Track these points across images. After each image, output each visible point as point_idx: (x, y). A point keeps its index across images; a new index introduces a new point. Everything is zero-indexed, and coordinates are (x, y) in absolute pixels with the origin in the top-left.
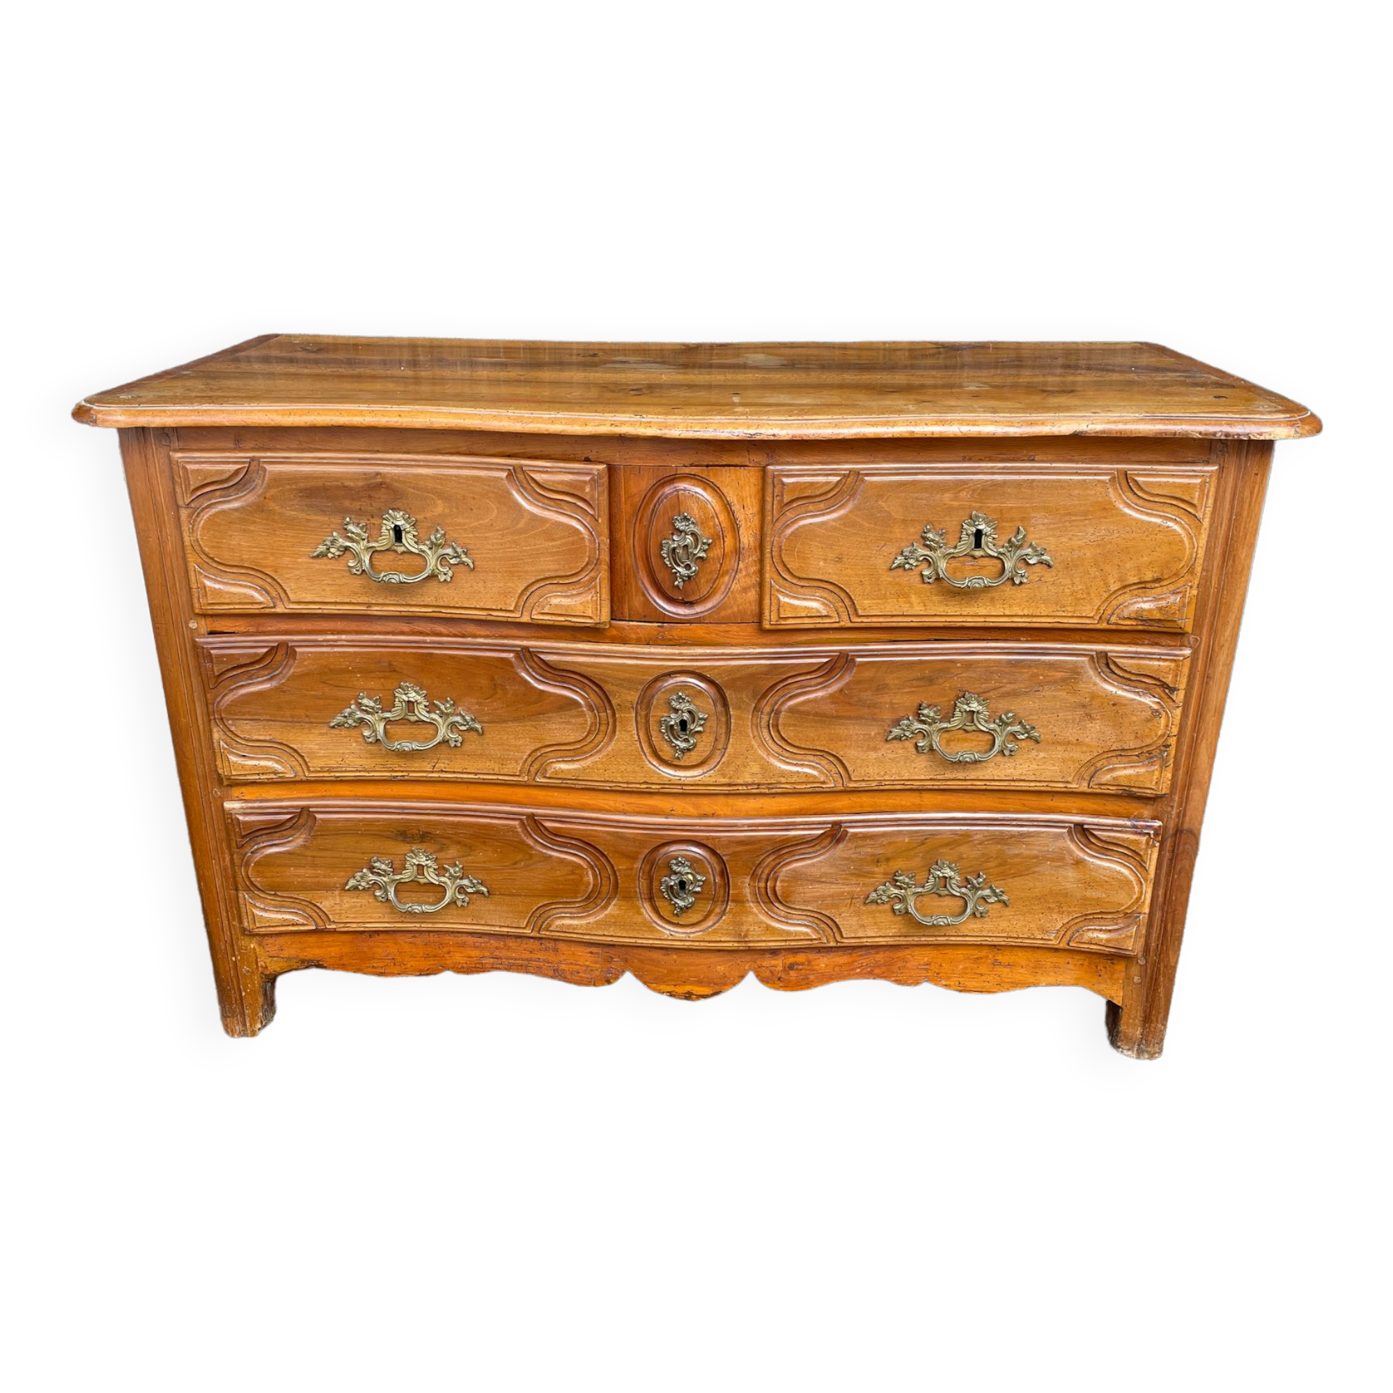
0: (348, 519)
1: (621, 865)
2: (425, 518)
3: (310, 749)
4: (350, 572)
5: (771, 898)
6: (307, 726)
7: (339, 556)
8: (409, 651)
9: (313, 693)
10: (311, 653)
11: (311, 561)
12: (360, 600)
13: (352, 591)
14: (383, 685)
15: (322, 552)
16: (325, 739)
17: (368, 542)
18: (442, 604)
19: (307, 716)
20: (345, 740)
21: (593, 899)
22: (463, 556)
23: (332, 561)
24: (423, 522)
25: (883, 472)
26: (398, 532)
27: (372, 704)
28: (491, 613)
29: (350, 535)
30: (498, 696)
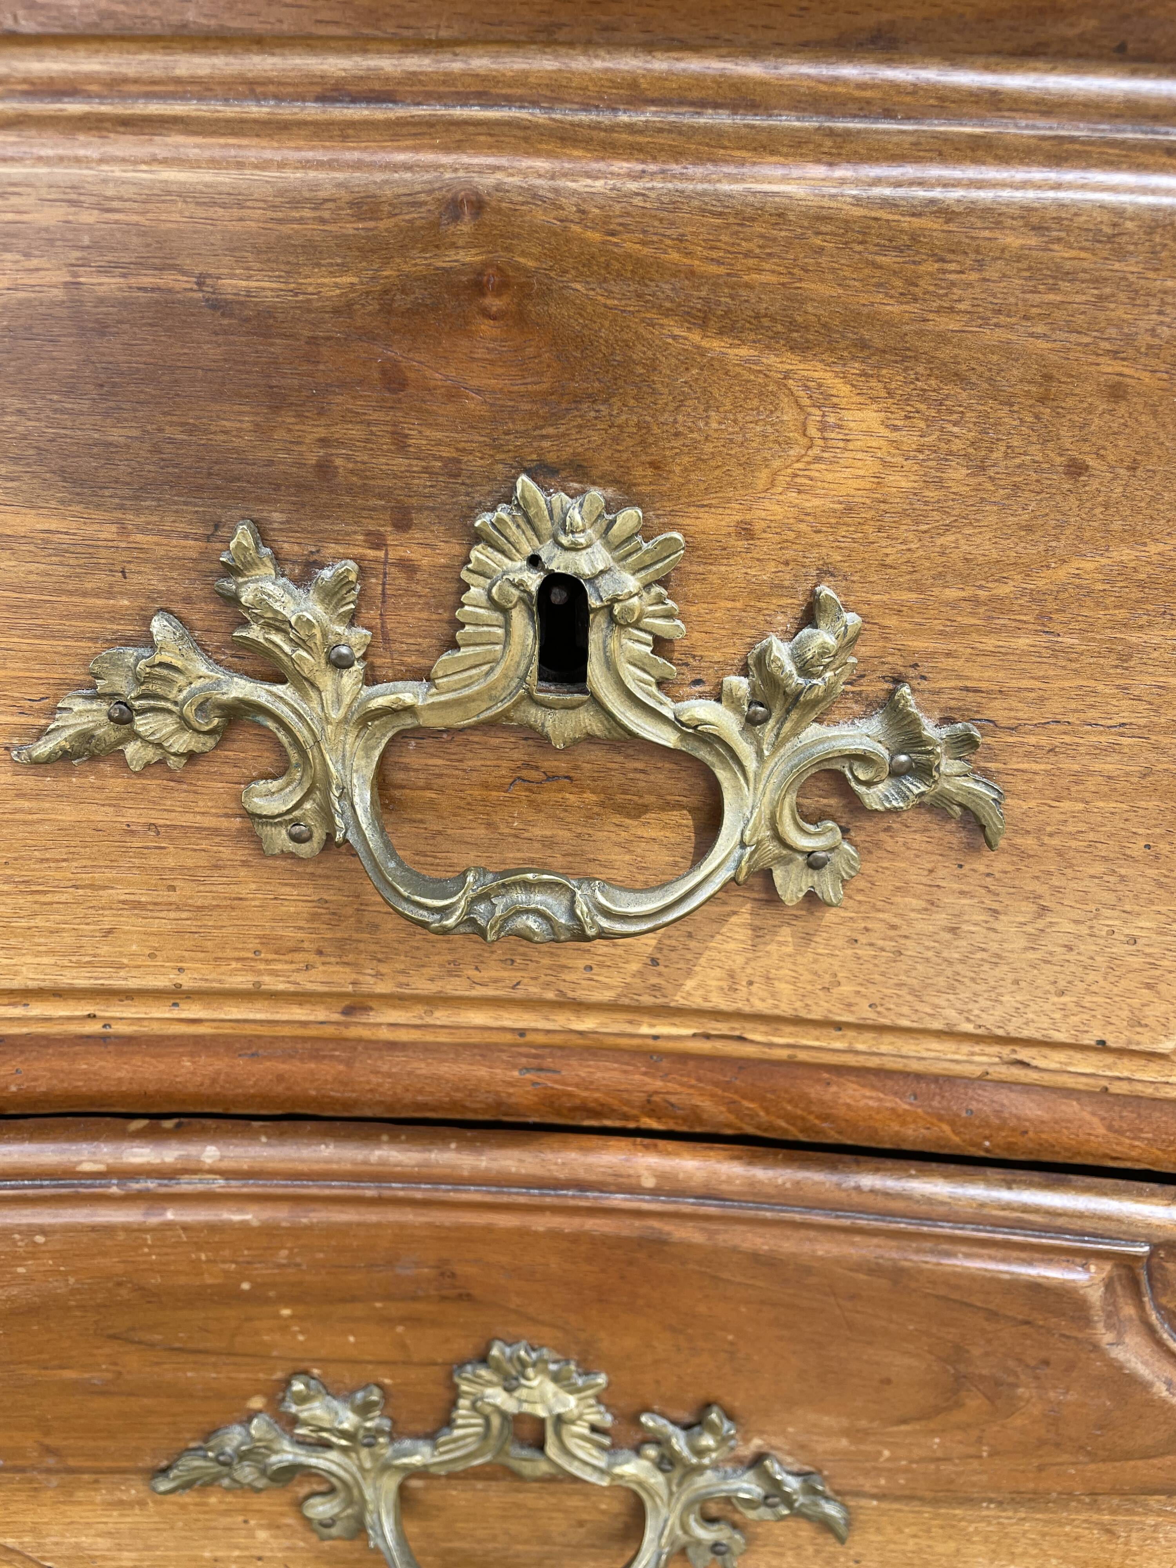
0: (243, 536)
2: (746, 531)
3: (77, 1546)
4: (258, 842)
6: (54, 1481)
7: (191, 756)
8: (541, 1223)
9: (69, 1374)
10: (43, 1230)
11: (28, 782)
12: (310, 982)
13: (265, 940)
14: (404, 1346)
15: (86, 736)
16: (134, 1518)
17: (370, 679)
18: (761, 1006)
19: (49, 1451)
20: (225, 1521)
22: (948, 765)
23: (153, 784)
24: (727, 553)
27: (348, 1420)
28: (1024, 1054)
29: (255, 633)
30: (958, 1416)
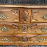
1: (20, 39)
5: (30, 40)
14: (3, 27)
21: (18, 41)
25: (41, 11)
26: (3, 15)
30: (11, 27)
